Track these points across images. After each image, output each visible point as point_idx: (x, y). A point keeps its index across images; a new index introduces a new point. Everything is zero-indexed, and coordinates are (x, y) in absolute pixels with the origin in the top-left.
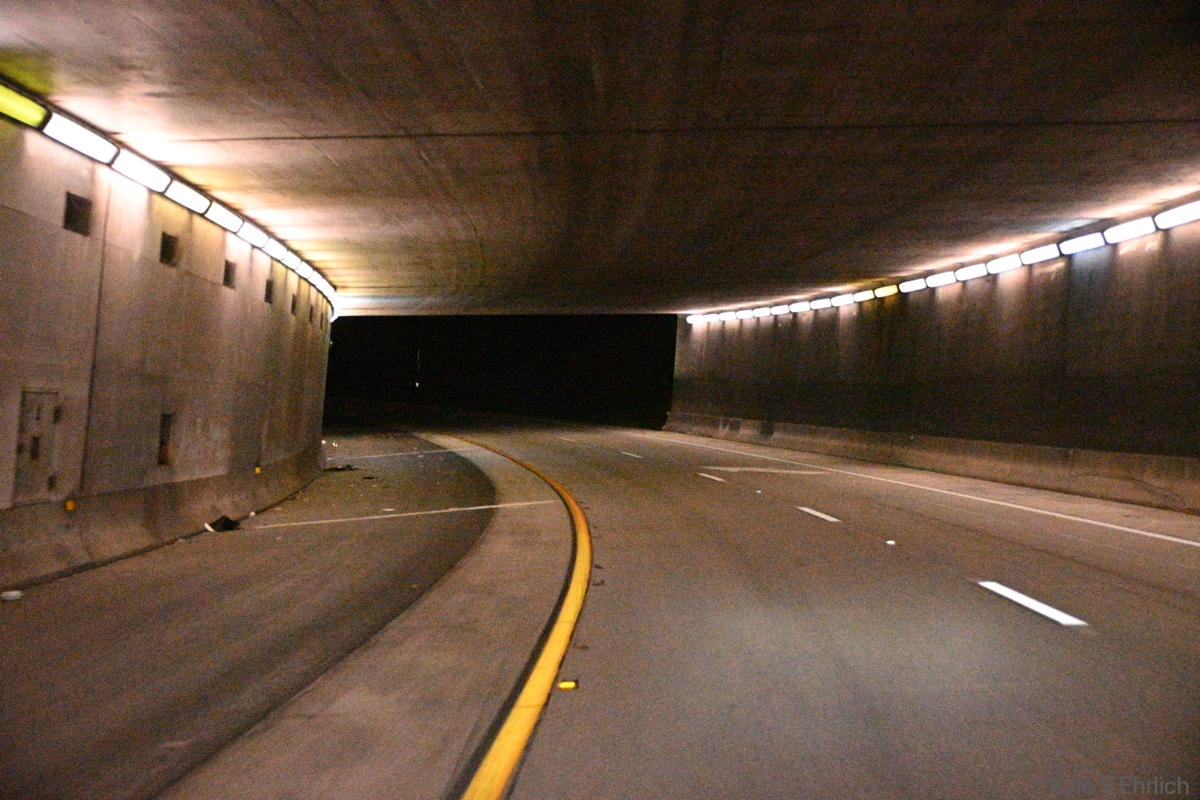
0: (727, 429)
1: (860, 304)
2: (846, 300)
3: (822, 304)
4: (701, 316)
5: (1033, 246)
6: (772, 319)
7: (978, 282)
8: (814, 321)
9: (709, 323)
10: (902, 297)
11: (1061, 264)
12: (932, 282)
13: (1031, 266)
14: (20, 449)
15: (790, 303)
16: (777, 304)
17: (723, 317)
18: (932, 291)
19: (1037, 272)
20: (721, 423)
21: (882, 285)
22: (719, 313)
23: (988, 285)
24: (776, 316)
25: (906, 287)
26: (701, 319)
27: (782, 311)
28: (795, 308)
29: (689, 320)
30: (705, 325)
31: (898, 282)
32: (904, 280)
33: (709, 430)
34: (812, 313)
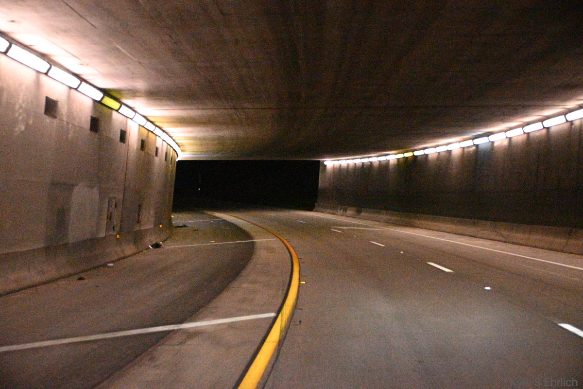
0: (342, 211)
1: (398, 159)
2: (392, 157)
3: (382, 159)
4: (331, 162)
5: (464, 140)
6: (361, 164)
7: (444, 154)
8: (379, 165)
9: (334, 165)
10: (415, 157)
11: (474, 148)
12: (426, 152)
13: (464, 148)
14: (107, 218)
15: (369, 157)
16: (363, 158)
17: (340, 162)
18: (427, 155)
19: (466, 150)
20: (339, 208)
21: (407, 152)
22: (338, 160)
23: (448, 154)
24: (363, 163)
25: (416, 153)
26: (330, 163)
27: (366, 161)
28: (371, 160)
29: (325, 163)
30: (332, 166)
31: (413, 151)
32: (416, 150)
33: (334, 212)
34: (378, 162)
